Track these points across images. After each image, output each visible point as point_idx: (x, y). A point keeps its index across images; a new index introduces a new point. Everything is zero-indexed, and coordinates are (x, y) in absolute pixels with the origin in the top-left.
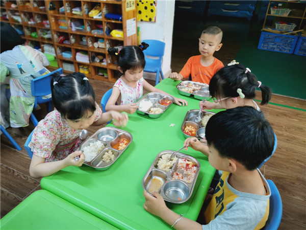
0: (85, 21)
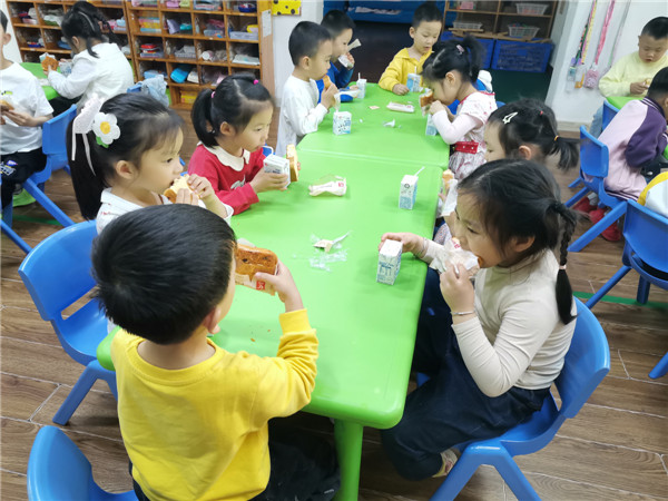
0: (192, 16)
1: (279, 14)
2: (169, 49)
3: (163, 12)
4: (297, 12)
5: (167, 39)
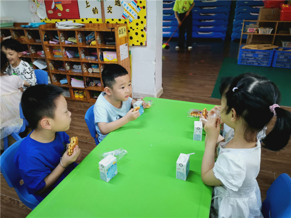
0: (79, 49)
1: (133, 45)
2: (68, 68)
3: (64, 47)
4: (144, 44)
5: (66, 62)
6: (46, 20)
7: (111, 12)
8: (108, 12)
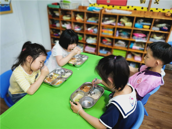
6: (94, 4)
7: (158, 3)
8: (155, 3)
